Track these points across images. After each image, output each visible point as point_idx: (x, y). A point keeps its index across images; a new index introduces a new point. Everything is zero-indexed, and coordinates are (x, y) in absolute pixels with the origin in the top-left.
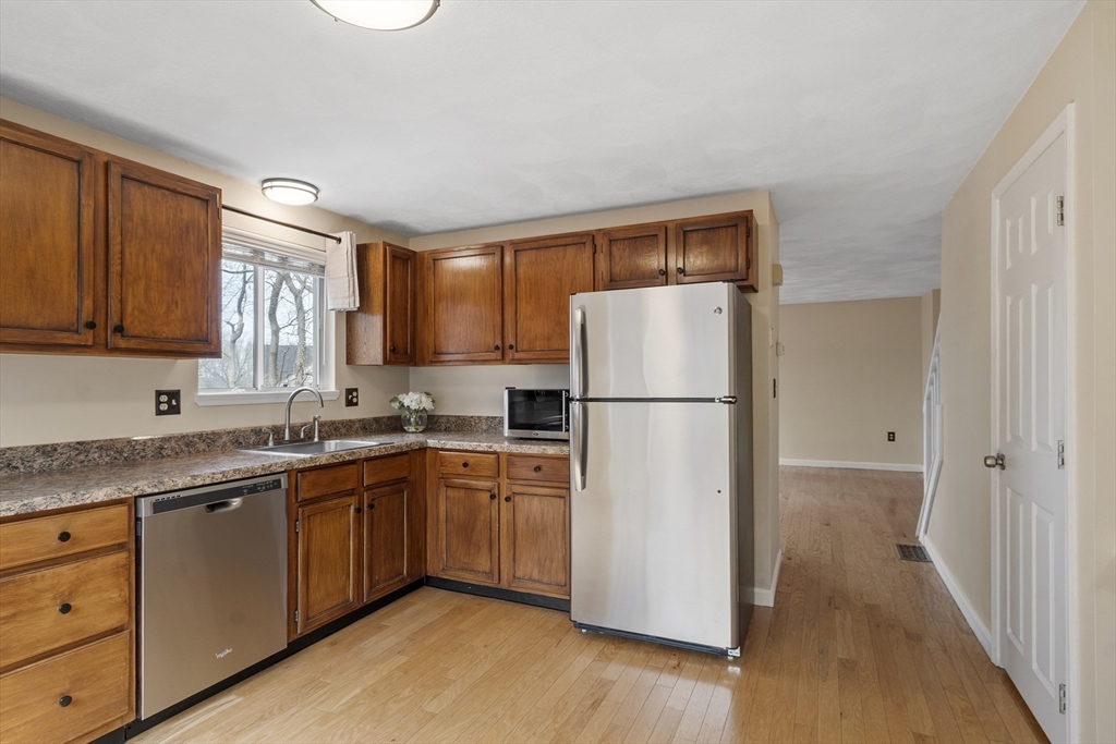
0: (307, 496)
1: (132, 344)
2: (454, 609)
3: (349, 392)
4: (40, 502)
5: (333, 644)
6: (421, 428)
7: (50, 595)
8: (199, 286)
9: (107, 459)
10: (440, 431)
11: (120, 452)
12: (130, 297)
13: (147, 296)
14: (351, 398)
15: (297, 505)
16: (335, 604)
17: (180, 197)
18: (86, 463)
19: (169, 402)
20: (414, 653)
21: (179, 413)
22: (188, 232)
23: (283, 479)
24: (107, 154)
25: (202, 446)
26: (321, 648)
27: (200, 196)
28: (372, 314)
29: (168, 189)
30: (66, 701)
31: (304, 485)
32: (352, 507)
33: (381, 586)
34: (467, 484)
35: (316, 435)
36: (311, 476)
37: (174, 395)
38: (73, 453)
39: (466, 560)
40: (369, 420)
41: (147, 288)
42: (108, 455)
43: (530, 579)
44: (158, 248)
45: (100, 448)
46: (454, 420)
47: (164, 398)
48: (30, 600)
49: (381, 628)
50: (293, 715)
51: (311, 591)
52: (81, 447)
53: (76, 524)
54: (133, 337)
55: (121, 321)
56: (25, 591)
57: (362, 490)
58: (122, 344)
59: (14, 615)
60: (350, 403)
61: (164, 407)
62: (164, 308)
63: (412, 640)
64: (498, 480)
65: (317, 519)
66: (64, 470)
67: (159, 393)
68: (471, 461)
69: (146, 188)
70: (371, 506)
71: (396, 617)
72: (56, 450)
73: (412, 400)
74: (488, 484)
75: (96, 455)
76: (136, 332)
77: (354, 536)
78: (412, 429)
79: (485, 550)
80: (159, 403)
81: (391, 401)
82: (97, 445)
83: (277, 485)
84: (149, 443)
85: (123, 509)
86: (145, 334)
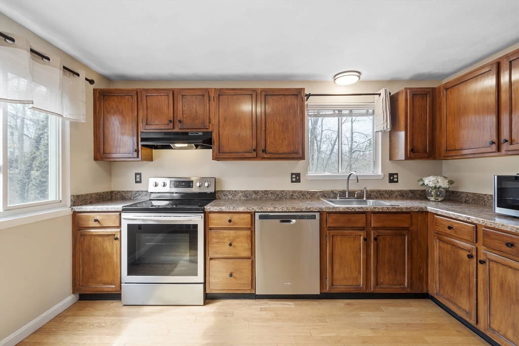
0: (332, 225)
1: (269, 156)
2: (435, 324)
3: (391, 175)
4: (224, 209)
5: (349, 304)
6: (440, 199)
7: (227, 239)
8: (294, 131)
9: (274, 197)
10: (461, 202)
11: (278, 195)
12: (268, 139)
13: (274, 137)
14: (393, 178)
15: (327, 229)
16: (351, 284)
17: (286, 97)
18: (267, 198)
19: (296, 178)
20: (380, 335)
21: (300, 182)
22: (290, 110)
23: (317, 215)
24: (261, 89)
25: (309, 196)
26: (341, 303)
27: (294, 93)
28: (400, 131)
29: (282, 95)
30: (231, 275)
31: (330, 220)
32: (362, 238)
33: (385, 286)
34: (452, 242)
35: (365, 196)
36: (334, 216)
37: (298, 175)
38: (263, 194)
39: (452, 295)
40: (406, 191)
41: (275, 134)
43: (505, 336)
44: (278, 118)
45: (272, 193)
46: (471, 195)
47: (294, 176)
48: (222, 239)
49: (378, 310)
50: (299, 326)
51: (335, 273)
52: (266, 192)
53: (235, 218)
54: (269, 153)
55: (265, 147)
56: (221, 235)
57: (370, 229)
58: (266, 156)
59: (218, 242)
60: (391, 181)
61: (294, 180)
62: (281, 141)
63: (387, 326)
64: (477, 245)
65: (339, 238)
66: (261, 199)
67: (292, 174)
68: (455, 226)
69: (274, 97)
70: (375, 239)
71: (393, 309)
73: (429, 181)
74: (468, 246)
75: (270, 196)
76: (271, 151)
77: (363, 253)
78: (432, 199)
79: (465, 293)
80: (292, 178)
81: (419, 181)
82: (270, 192)
83: (314, 217)
84: (288, 193)
85: (249, 215)
86: (274, 152)
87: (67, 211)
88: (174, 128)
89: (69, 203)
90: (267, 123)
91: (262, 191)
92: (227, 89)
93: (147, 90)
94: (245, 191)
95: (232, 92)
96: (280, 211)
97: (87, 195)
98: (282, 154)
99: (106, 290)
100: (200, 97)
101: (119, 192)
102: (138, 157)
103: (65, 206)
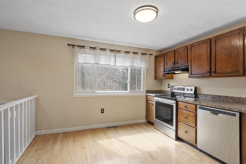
1: (217, 75)
7: (185, 115)
12: (218, 65)
13: (221, 64)
18: (227, 101)
27: (236, 32)
30: (186, 132)
38: (225, 98)
41: (222, 62)
42: (232, 100)
44: (224, 51)
45: (230, 98)
52: (226, 97)
55: (215, 70)
56: (182, 112)
58: (215, 75)
59: (181, 115)
62: (226, 65)
66: (223, 101)
72: (221, 97)
75: (230, 100)
76: (219, 72)
82: (230, 97)
83: (235, 115)
84: (244, 100)
85: (194, 106)
86: (221, 72)
87: (144, 94)
88: (174, 65)
89: (145, 92)
90: (217, 56)
91: (223, 96)
92: (195, 43)
93: (167, 53)
94: (212, 95)
95: (197, 44)
96: (211, 106)
97: (151, 91)
98: (226, 73)
99: (151, 121)
100: (184, 50)
101: (163, 91)
102: (164, 78)
103: (144, 93)
